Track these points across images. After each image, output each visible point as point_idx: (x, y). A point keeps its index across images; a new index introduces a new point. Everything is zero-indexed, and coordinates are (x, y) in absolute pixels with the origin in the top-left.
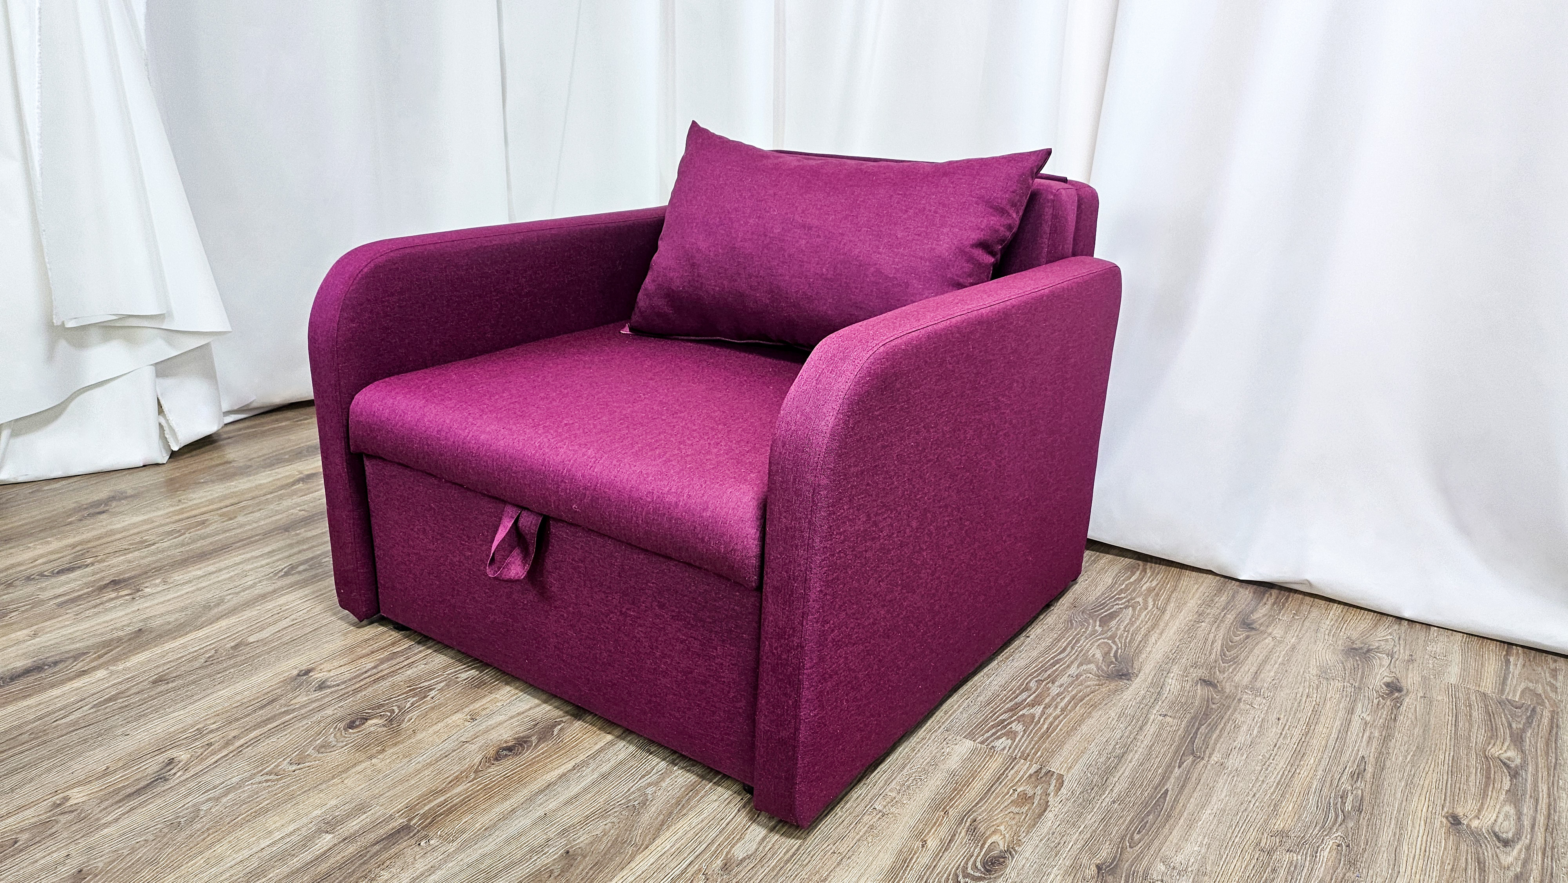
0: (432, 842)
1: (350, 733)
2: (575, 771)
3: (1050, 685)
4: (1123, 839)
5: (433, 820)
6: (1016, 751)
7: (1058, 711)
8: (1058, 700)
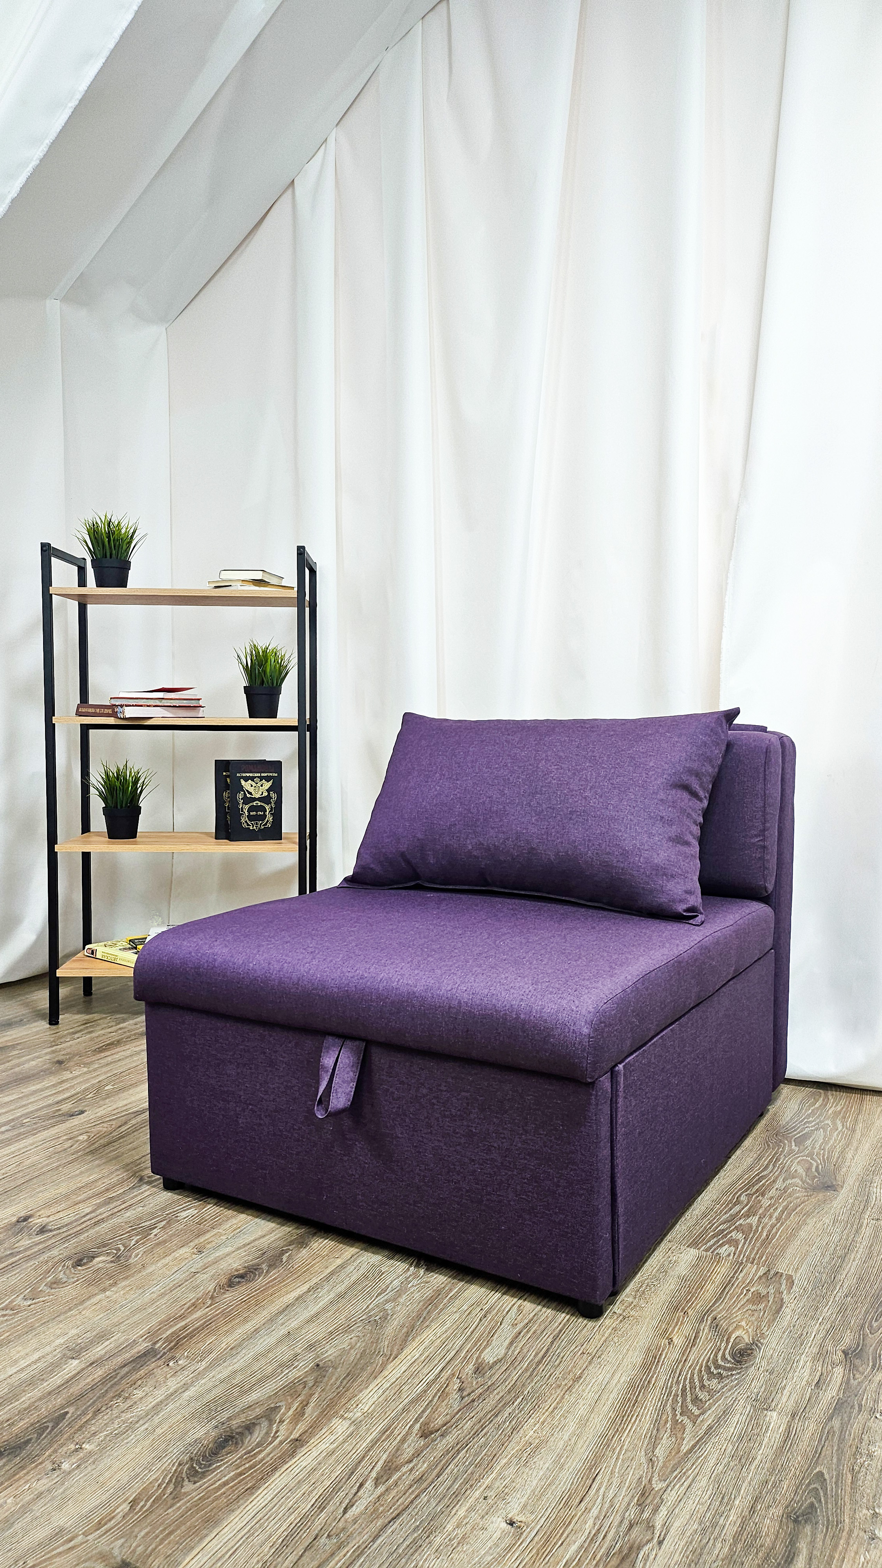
0: (180, 1362)
1: (79, 1270)
2: (311, 1293)
3: (760, 1198)
4: (862, 1327)
5: (177, 1343)
6: (742, 1257)
7: (774, 1220)
8: (771, 1210)
